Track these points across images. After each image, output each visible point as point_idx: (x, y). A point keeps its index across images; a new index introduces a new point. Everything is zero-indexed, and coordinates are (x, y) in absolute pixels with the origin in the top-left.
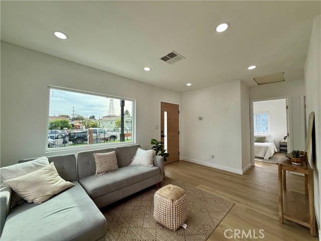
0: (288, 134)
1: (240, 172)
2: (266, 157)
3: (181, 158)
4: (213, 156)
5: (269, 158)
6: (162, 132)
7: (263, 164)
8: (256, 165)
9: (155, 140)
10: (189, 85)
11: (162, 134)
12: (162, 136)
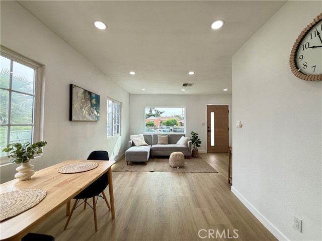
6: (209, 127)
10: (226, 90)
11: (209, 129)
12: (209, 131)
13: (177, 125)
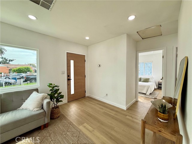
0: (163, 78)
1: (124, 108)
2: (148, 93)
3: (87, 94)
4: (107, 95)
5: (150, 94)
6: (69, 76)
7: (145, 99)
8: (139, 100)
9: (51, 84)
10: (87, 38)
11: (69, 78)
12: (69, 80)
13: (31, 72)
